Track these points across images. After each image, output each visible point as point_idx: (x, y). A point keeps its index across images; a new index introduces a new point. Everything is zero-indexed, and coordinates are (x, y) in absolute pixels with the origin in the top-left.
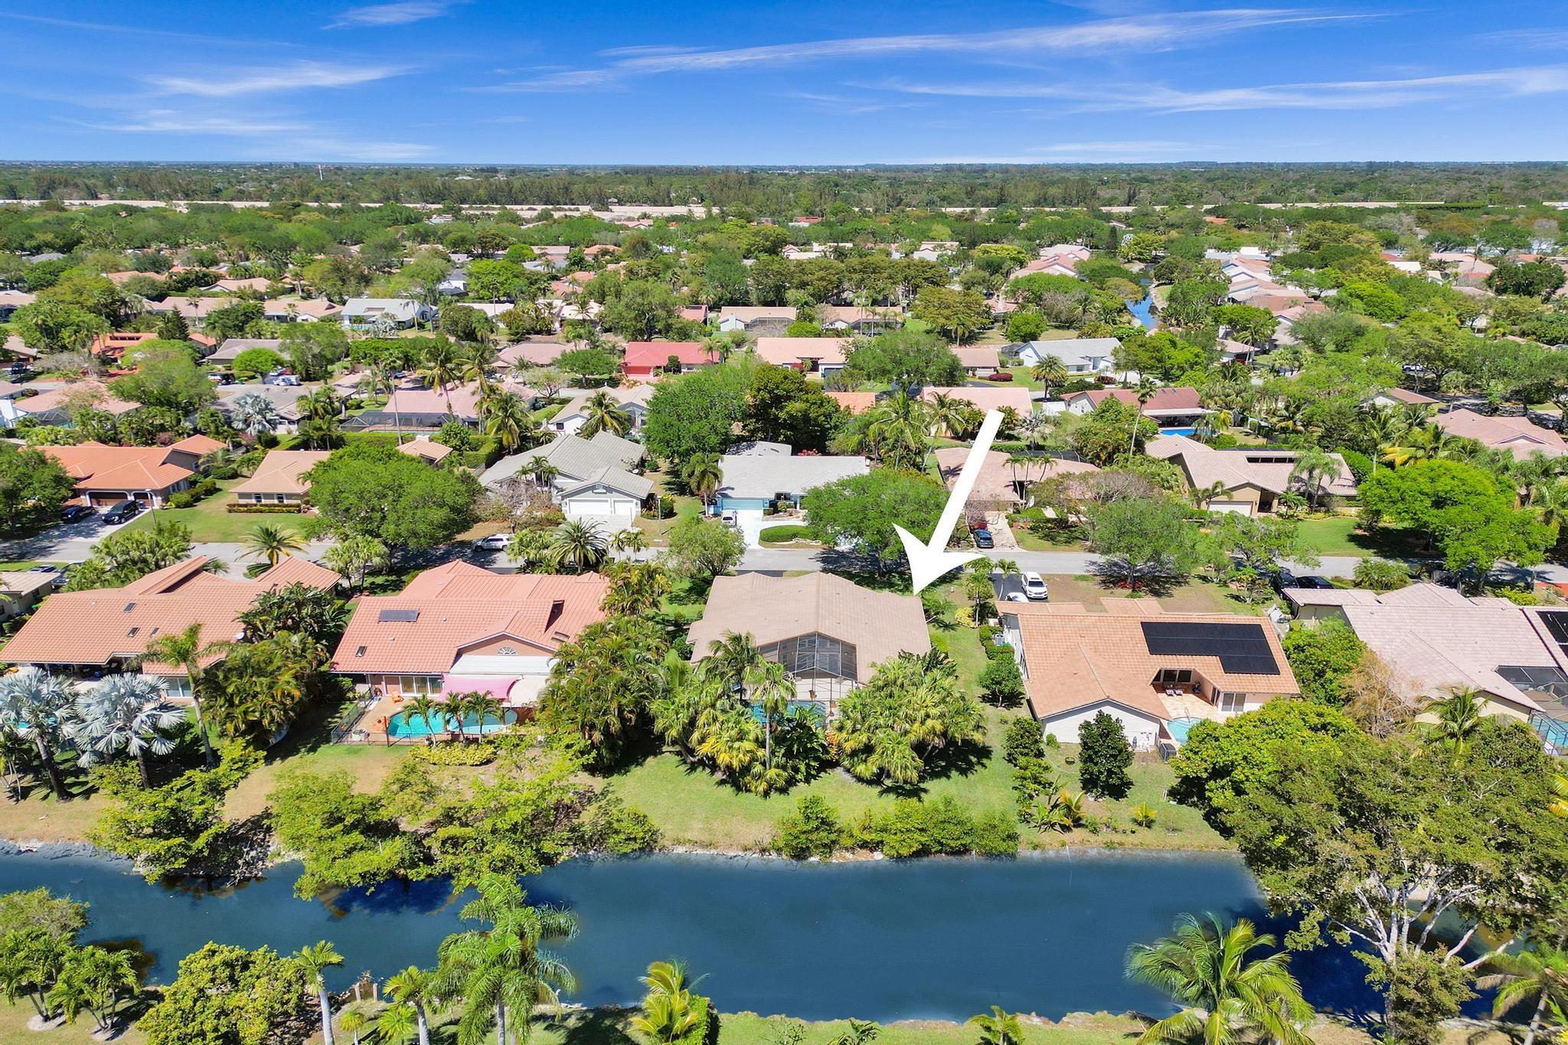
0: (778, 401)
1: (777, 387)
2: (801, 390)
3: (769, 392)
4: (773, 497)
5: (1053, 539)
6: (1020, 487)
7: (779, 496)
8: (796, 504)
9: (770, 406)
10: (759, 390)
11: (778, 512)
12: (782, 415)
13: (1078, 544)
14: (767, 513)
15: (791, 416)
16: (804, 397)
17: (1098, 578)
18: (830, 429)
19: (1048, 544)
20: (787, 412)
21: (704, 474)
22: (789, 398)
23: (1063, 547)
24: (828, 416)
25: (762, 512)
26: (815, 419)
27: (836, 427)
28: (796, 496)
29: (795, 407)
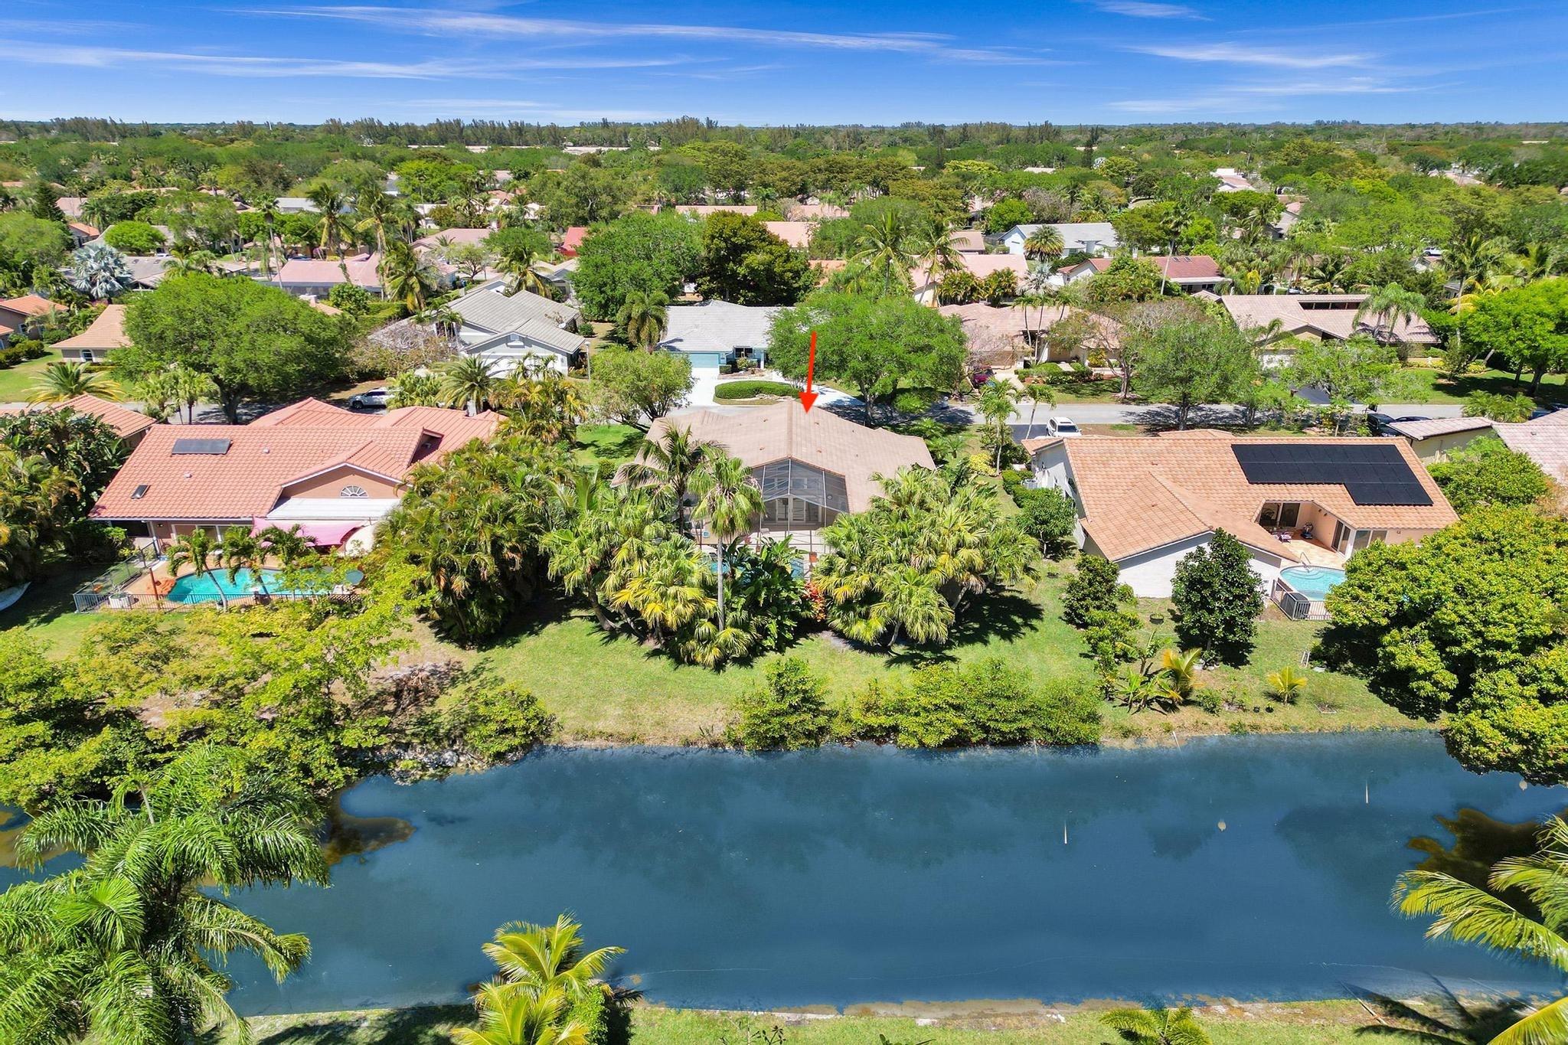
0: (737, 251)
1: (735, 234)
2: (764, 240)
3: (725, 240)
4: (730, 349)
5: (1076, 392)
6: (1031, 336)
7: (738, 351)
8: (759, 361)
9: (726, 259)
10: (713, 237)
11: (738, 370)
12: (742, 270)
13: (1108, 397)
14: (724, 371)
15: (752, 271)
16: (768, 248)
17: (1142, 428)
18: (799, 289)
19: (1073, 396)
20: (747, 266)
21: (644, 317)
22: (749, 248)
23: (1091, 399)
24: (797, 274)
25: (718, 370)
26: (781, 275)
27: (806, 288)
28: (759, 350)
29: (756, 259)
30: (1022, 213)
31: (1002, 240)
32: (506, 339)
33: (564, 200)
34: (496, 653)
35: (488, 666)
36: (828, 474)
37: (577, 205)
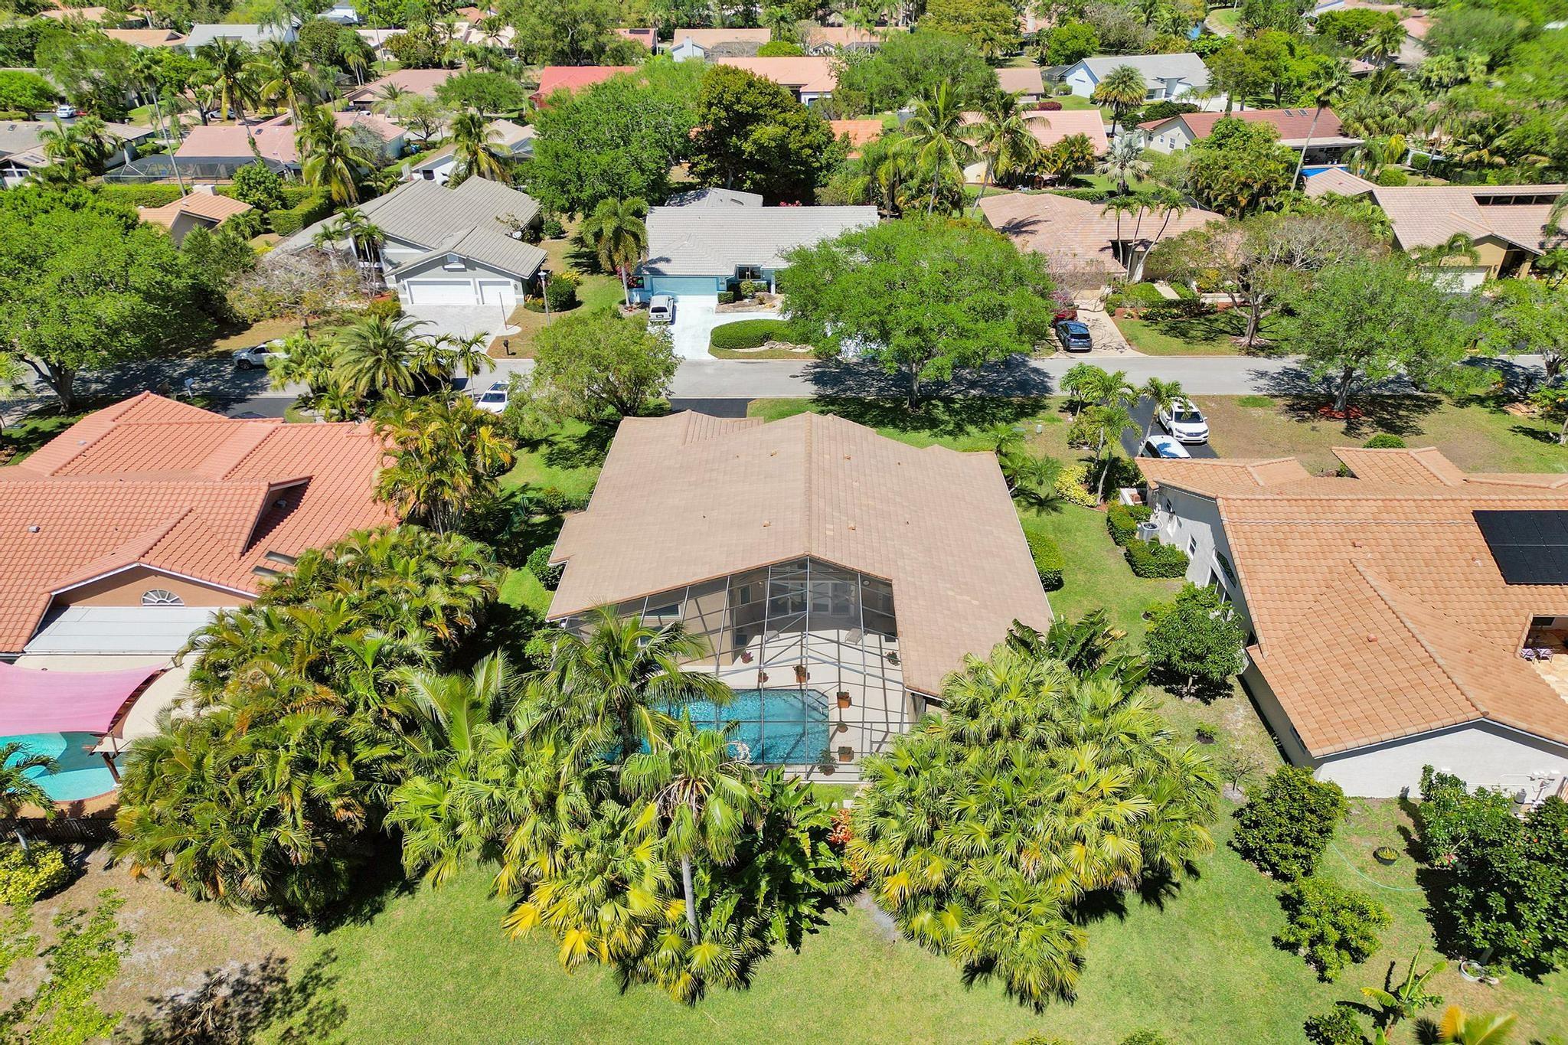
0: (741, 122)
1: (738, 101)
2: (775, 106)
3: (727, 109)
4: (731, 272)
5: (1184, 334)
6: (1121, 249)
7: (742, 272)
8: (769, 284)
9: (729, 132)
10: (710, 105)
11: (742, 298)
12: (748, 147)
14: (723, 300)
15: (761, 148)
16: (780, 118)
18: (820, 169)
19: (1179, 342)
20: (755, 142)
21: (618, 233)
22: (755, 118)
23: (1204, 347)
24: (818, 148)
25: (715, 298)
26: (797, 153)
27: (829, 167)
28: (769, 272)
29: (765, 133)
30: (1088, 40)
31: (1062, 79)
32: (442, 261)
33: (539, 28)
34: (346, 936)
35: (327, 972)
36: (866, 577)
37: (554, 36)
